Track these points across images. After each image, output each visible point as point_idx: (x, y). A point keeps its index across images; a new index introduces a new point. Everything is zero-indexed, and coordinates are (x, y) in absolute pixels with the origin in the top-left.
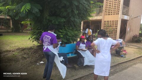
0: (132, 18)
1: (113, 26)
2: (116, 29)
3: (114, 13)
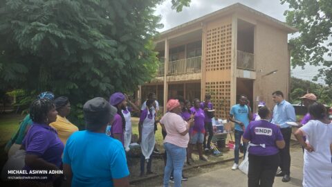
0: (263, 74)
1: (222, 92)
2: (227, 100)
3: (222, 67)
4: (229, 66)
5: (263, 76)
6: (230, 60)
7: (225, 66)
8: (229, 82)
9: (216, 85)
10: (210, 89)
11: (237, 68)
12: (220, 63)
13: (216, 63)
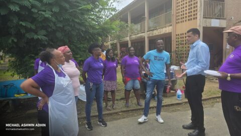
3: (190, 18)
4: (195, 16)
6: (197, 10)
7: (192, 17)
9: (184, 36)
10: (180, 40)
11: (204, 18)
12: (188, 15)
13: (185, 16)
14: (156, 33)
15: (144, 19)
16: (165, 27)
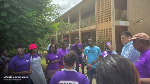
1: (107, 35)
2: (110, 39)
3: (107, 20)
4: (110, 19)
5: (134, 24)
6: (111, 15)
7: (108, 19)
8: (111, 29)
9: (104, 31)
10: (101, 33)
11: (115, 20)
12: (105, 18)
13: (103, 18)
14: (86, 29)
15: (78, 20)
16: (92, 25)
